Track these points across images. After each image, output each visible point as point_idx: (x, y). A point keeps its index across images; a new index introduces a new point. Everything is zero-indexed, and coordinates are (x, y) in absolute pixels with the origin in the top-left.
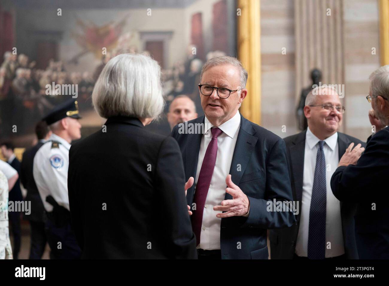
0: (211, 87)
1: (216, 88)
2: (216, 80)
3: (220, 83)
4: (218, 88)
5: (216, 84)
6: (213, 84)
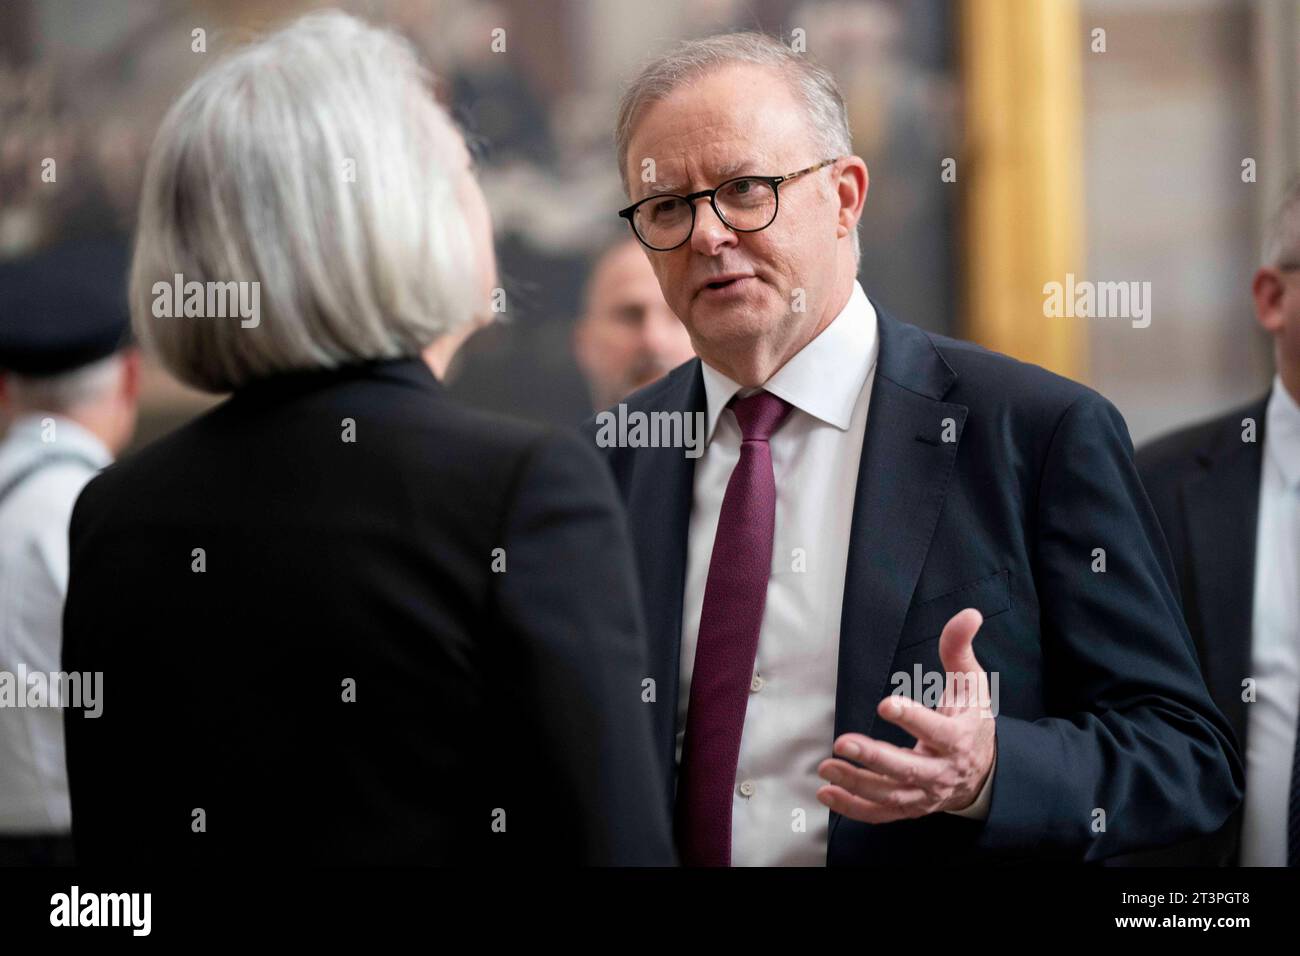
1: (706, 193)
2: (692, 159)
3: (713, 162)
4: (711, 193)
5: (699, 176)
6: (685, 182)
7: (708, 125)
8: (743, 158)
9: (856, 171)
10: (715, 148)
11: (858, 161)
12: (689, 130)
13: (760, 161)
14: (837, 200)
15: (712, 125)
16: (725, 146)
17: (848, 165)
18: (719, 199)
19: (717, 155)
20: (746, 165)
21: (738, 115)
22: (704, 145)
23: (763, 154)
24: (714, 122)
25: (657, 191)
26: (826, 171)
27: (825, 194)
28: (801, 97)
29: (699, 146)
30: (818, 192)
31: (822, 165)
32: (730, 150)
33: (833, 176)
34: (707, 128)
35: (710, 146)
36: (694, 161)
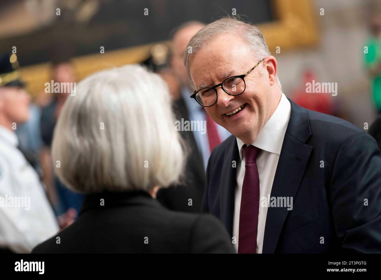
0: (212, 89)
1: (219, 85)
2: (212, 74)
3: (220, 74)
4: (221, 85)
5: (216, 79)
6: (211, 82)
7: (215, 61)
8: (230, 70)
9: (273, 61)
10: (219, 69)
11: (272, 57)
12: (209, 64)
13: (236, 70)
14: (267, 73)
15: (216, 61)
16: (223, 68)
17: (268, 60)
18: (225, 85)
19: (220, 71)
20: (231, 73)
21: (224, 55)
22: (215, 68)
23: (236, 67)
24: (217, 60)
25: (202, 87)
26: (261, 65)
27: (262, 73)
28: (247, 41)
29: (213, 69)
30: (259, 73)
31: (259, 64)
32: (225, 68)
33: (264, 65)
34: (215, 62)
35: (217, 68)
36: (213, 75)
